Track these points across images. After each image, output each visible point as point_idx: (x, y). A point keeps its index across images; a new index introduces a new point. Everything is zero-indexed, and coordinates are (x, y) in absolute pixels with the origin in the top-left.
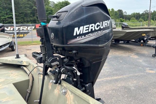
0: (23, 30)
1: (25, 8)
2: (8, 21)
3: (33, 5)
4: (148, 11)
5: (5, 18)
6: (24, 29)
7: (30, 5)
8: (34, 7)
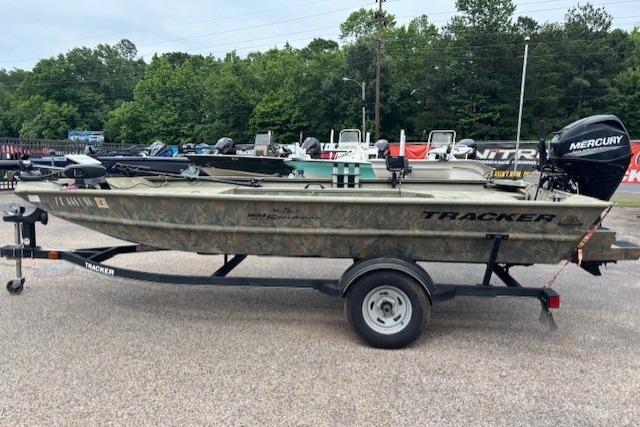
0: (522, 158)
1: (543, 86)
2: (478, 132)
3: (575, 71)
5: (471, 123)
6: (527, 156)
7: (563, 71)
8: (577, 80)
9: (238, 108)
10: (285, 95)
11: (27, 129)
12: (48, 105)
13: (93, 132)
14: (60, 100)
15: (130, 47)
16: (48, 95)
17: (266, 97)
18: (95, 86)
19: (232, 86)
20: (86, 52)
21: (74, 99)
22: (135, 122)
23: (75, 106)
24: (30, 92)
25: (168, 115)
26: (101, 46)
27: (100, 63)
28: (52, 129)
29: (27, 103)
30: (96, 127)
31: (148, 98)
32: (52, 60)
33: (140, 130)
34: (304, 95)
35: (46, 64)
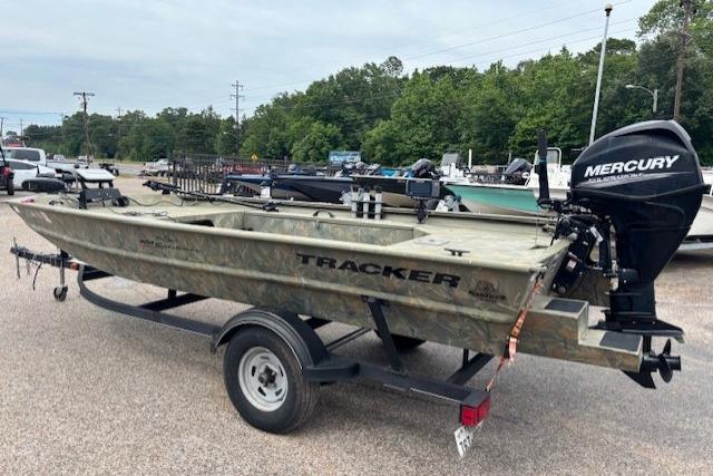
9: (497, 125)
10: (555, 108)
11: (297, 149)
12: (316, 125)
13: (351, 153)
14: (327, 120)
15: (395, 63)
16: (316, 116)
17: (531, 111)
18: (358, 106)
19: (492, 101)
20: (353, 71)
21: (338, 119)
22: (389, 142)
23: (338, 126)
24: (303, 113)
25: (423, 134)
26: (368, 65)
27: (365, 82)
28: (317, 149)
29: (299, 124)
30: (355, 147)
31: (404, 116)
32: (323, 82)
33: (394, 150)
34: (578, 107)
35: (318, 85)
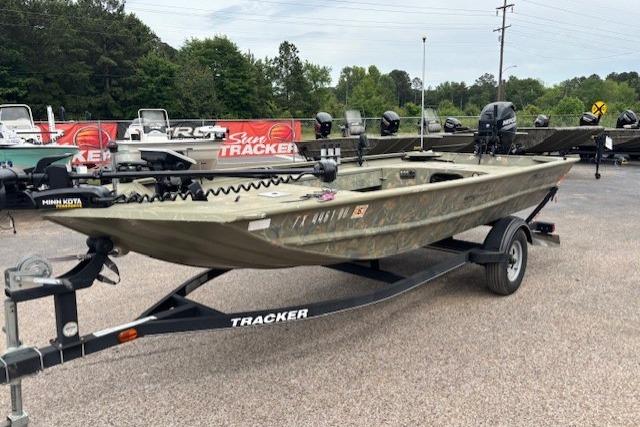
1: (71, 61)
3: (99, 49)
4: (492, 76)
6: (185, 134)
7: (89, 49)
8: (101, 56)
